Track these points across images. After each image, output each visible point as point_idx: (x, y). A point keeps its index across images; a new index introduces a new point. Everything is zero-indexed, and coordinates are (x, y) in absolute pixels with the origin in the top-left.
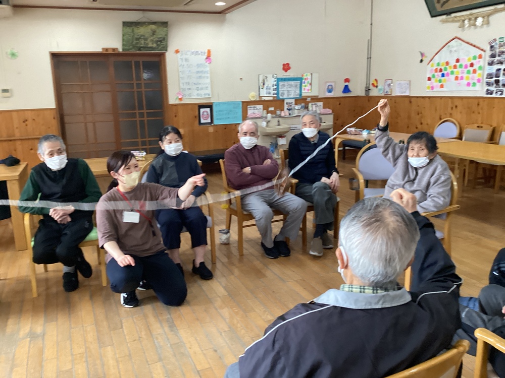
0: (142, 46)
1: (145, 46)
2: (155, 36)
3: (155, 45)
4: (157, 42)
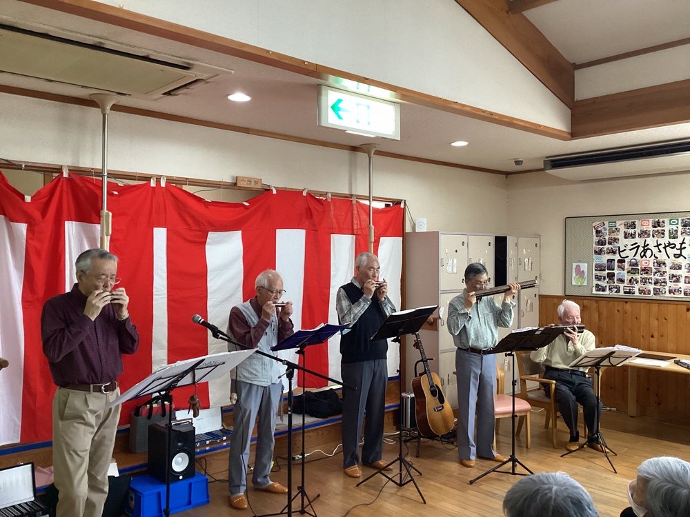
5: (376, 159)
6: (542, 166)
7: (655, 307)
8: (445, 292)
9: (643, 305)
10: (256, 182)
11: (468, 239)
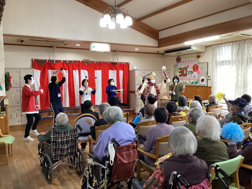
5: (119, 53)
6: (163, 52)
7: (191, 88)
8: (137, 85)
9: (189, 87)
10: (88, 60)
11: (145, 71)
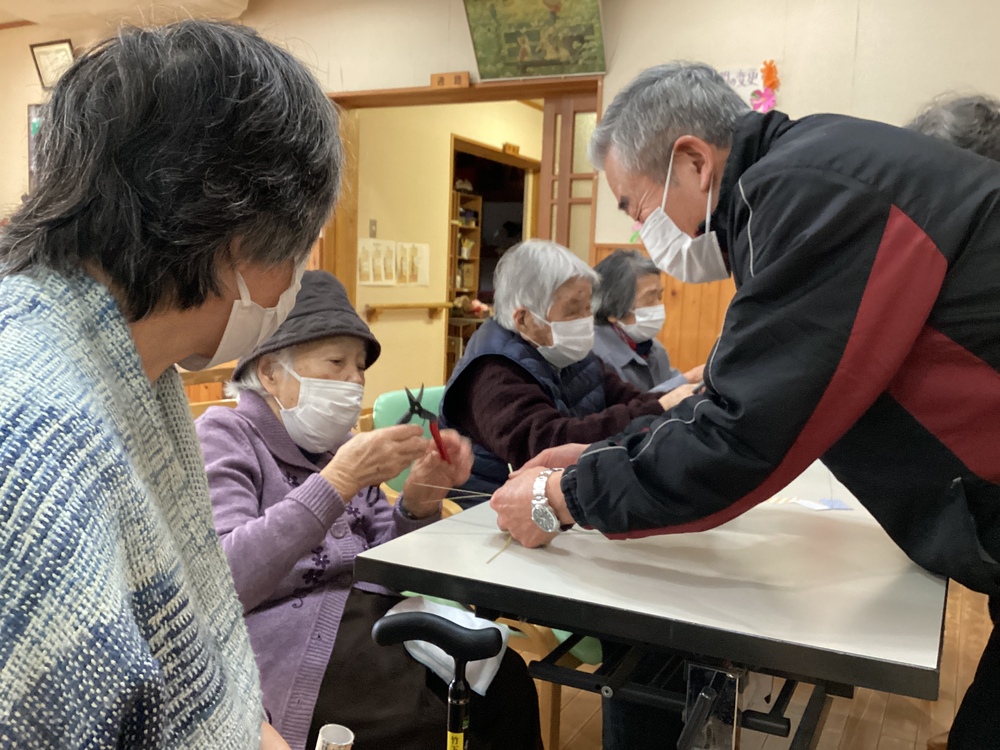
0: (527, 59)
1: (537, 58)
2: (559, 24)
3: (564, 54)
4: (568, 41)
